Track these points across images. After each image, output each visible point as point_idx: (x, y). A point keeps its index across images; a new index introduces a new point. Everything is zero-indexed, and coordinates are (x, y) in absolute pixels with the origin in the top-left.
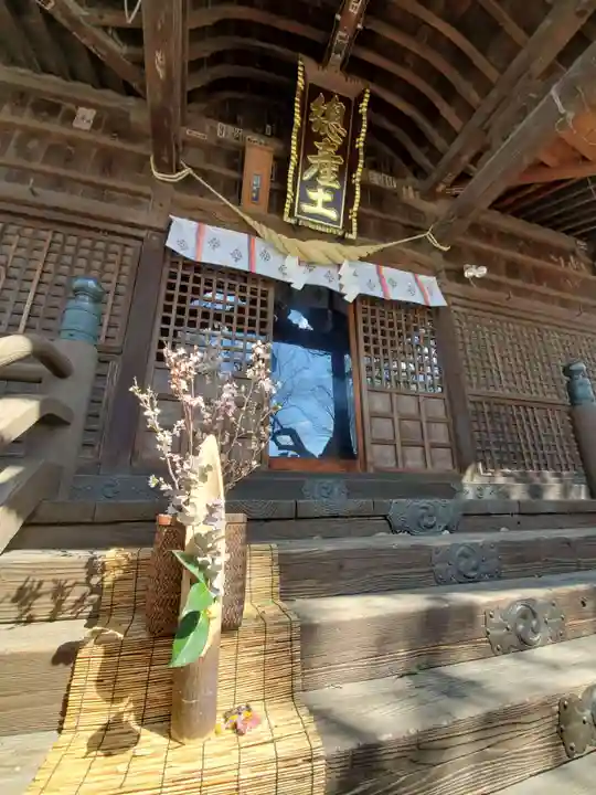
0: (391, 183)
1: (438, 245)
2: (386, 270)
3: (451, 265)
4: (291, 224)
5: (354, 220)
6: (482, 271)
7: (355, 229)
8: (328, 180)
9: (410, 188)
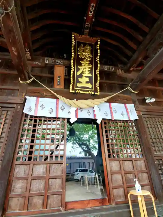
0: (112, 69)
1: (133, 91)
4: (73, 93)
5: (98, 87)
6: (153, 100)
7: (99, 91)
8: (87, 73)
9: (120, 69)
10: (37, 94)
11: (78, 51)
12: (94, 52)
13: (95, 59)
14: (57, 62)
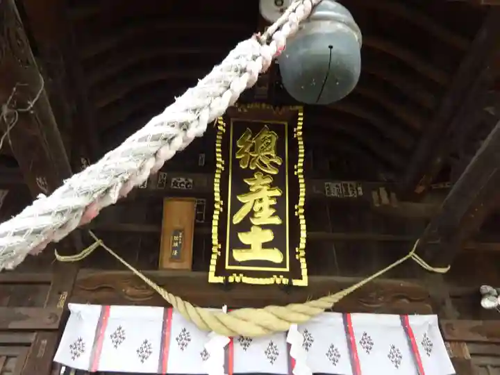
0: (356, 191)
1: (430, 268)
2: (357, 318)
3: (459, 290)
4: (220, 283)
5: (303, 260)
7: (304, 272)
8: (266, 216)
9: (382, 190)
10: (104, 294)
11: (236, 149)
12: (286, 149)
13: (292, 170)
14: (175, 183)
